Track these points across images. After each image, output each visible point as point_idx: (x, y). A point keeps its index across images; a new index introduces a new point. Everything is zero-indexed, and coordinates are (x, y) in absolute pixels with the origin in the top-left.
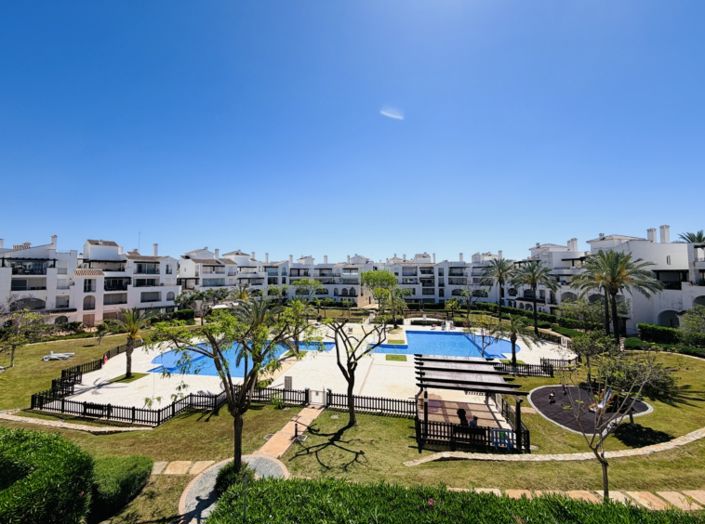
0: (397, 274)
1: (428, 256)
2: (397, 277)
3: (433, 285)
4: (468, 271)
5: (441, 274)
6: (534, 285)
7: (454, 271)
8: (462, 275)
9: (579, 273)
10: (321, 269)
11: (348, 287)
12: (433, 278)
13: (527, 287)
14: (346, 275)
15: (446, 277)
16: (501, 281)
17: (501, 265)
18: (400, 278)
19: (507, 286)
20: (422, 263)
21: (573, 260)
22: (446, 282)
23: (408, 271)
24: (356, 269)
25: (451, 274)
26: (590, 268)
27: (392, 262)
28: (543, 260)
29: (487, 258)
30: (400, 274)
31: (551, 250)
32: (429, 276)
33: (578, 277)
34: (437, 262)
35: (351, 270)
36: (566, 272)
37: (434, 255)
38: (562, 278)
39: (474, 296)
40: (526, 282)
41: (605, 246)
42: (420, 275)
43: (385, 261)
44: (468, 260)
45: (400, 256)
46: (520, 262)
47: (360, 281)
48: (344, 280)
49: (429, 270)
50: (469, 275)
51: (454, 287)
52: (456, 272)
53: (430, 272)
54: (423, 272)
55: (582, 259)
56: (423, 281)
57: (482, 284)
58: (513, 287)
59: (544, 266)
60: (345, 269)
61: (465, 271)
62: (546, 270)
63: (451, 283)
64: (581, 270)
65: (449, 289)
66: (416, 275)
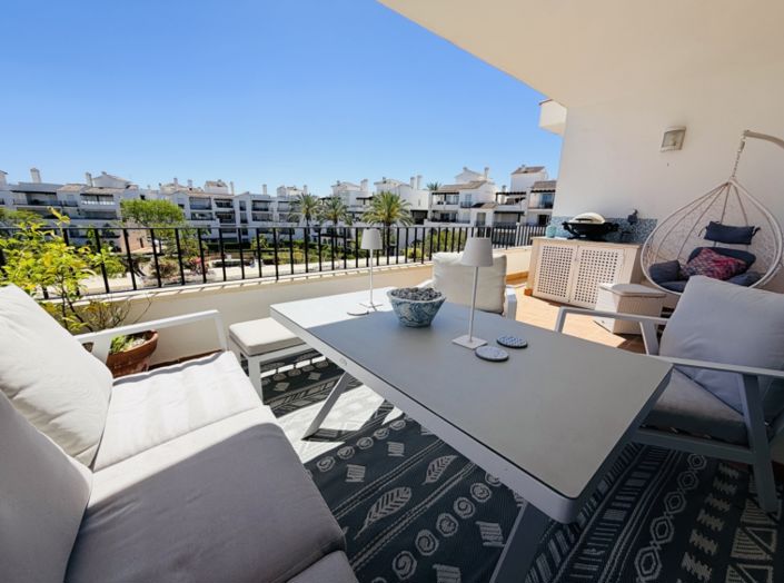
0: (182, 206)
1: (224, 185)
2: (183, 211)
3: (234, 221)
4: (274, 206)
5: (242, 209)
6: (336, 222)
7: (259, 205)
8: (266, 210)
9: (368, 210)
10: (28, 193)
11: (100, 224)
12: (234, 212)
13: (330, 223)
14: (91, 204)
15: (249, 213)
16: (308, 217)
17: (308, 200)
18: (187, 211)
19: (314, 223)
20: (216, 193)
21: (364, 199)
22: (250, 218)
23: (197, 203)
24: (109, 196)
25: (254, 209)
26: (375, 206)
27: (169, 190)
28: (343, 197)
29: (292, 193)
30: (187, 205)
31: (349, 188)
32: (227, 210)
33: (367, 214)
34: (236, 193)
35: (98, 197)
36: (359, 209)
37: (232, 183)
38: (357, 216)
39: (282, 233)
40: (329, 219)
41: (386, 188)
42: (215, 209)
43: (157, 188)
44: (273, 193)
45: (183, 183)
46: (323, 199)
47: (119, 214)
48: (87, 212)
49: (228, 204)
50: (275, 210)
51: (259, 224)
52: (260, 206)
53: (228, 205)
54: (220, 205)
55: (370, 198)
56: (222, 217)
57: (289, 221)
58: (318, 223)
59: (344, 203)
60: (85, 195)
61: (271, 206)
62: (345, 207)
63: (255, 219)
64: (369, 207)
65: (253, 225)
66: (210, 208)
